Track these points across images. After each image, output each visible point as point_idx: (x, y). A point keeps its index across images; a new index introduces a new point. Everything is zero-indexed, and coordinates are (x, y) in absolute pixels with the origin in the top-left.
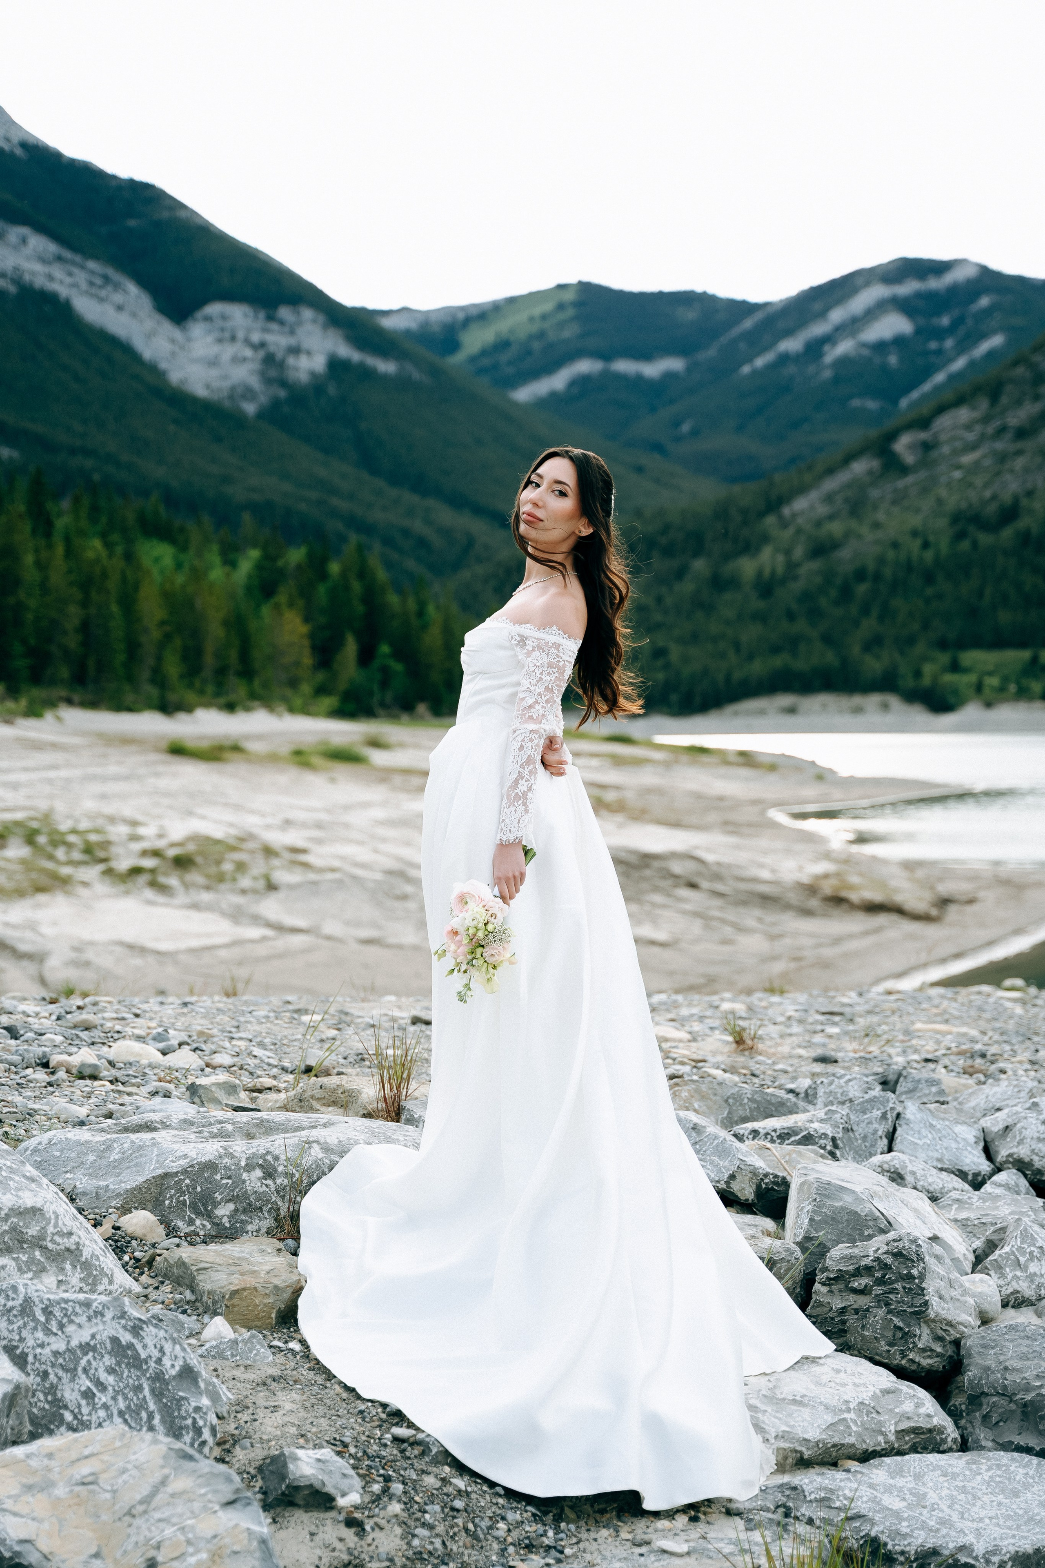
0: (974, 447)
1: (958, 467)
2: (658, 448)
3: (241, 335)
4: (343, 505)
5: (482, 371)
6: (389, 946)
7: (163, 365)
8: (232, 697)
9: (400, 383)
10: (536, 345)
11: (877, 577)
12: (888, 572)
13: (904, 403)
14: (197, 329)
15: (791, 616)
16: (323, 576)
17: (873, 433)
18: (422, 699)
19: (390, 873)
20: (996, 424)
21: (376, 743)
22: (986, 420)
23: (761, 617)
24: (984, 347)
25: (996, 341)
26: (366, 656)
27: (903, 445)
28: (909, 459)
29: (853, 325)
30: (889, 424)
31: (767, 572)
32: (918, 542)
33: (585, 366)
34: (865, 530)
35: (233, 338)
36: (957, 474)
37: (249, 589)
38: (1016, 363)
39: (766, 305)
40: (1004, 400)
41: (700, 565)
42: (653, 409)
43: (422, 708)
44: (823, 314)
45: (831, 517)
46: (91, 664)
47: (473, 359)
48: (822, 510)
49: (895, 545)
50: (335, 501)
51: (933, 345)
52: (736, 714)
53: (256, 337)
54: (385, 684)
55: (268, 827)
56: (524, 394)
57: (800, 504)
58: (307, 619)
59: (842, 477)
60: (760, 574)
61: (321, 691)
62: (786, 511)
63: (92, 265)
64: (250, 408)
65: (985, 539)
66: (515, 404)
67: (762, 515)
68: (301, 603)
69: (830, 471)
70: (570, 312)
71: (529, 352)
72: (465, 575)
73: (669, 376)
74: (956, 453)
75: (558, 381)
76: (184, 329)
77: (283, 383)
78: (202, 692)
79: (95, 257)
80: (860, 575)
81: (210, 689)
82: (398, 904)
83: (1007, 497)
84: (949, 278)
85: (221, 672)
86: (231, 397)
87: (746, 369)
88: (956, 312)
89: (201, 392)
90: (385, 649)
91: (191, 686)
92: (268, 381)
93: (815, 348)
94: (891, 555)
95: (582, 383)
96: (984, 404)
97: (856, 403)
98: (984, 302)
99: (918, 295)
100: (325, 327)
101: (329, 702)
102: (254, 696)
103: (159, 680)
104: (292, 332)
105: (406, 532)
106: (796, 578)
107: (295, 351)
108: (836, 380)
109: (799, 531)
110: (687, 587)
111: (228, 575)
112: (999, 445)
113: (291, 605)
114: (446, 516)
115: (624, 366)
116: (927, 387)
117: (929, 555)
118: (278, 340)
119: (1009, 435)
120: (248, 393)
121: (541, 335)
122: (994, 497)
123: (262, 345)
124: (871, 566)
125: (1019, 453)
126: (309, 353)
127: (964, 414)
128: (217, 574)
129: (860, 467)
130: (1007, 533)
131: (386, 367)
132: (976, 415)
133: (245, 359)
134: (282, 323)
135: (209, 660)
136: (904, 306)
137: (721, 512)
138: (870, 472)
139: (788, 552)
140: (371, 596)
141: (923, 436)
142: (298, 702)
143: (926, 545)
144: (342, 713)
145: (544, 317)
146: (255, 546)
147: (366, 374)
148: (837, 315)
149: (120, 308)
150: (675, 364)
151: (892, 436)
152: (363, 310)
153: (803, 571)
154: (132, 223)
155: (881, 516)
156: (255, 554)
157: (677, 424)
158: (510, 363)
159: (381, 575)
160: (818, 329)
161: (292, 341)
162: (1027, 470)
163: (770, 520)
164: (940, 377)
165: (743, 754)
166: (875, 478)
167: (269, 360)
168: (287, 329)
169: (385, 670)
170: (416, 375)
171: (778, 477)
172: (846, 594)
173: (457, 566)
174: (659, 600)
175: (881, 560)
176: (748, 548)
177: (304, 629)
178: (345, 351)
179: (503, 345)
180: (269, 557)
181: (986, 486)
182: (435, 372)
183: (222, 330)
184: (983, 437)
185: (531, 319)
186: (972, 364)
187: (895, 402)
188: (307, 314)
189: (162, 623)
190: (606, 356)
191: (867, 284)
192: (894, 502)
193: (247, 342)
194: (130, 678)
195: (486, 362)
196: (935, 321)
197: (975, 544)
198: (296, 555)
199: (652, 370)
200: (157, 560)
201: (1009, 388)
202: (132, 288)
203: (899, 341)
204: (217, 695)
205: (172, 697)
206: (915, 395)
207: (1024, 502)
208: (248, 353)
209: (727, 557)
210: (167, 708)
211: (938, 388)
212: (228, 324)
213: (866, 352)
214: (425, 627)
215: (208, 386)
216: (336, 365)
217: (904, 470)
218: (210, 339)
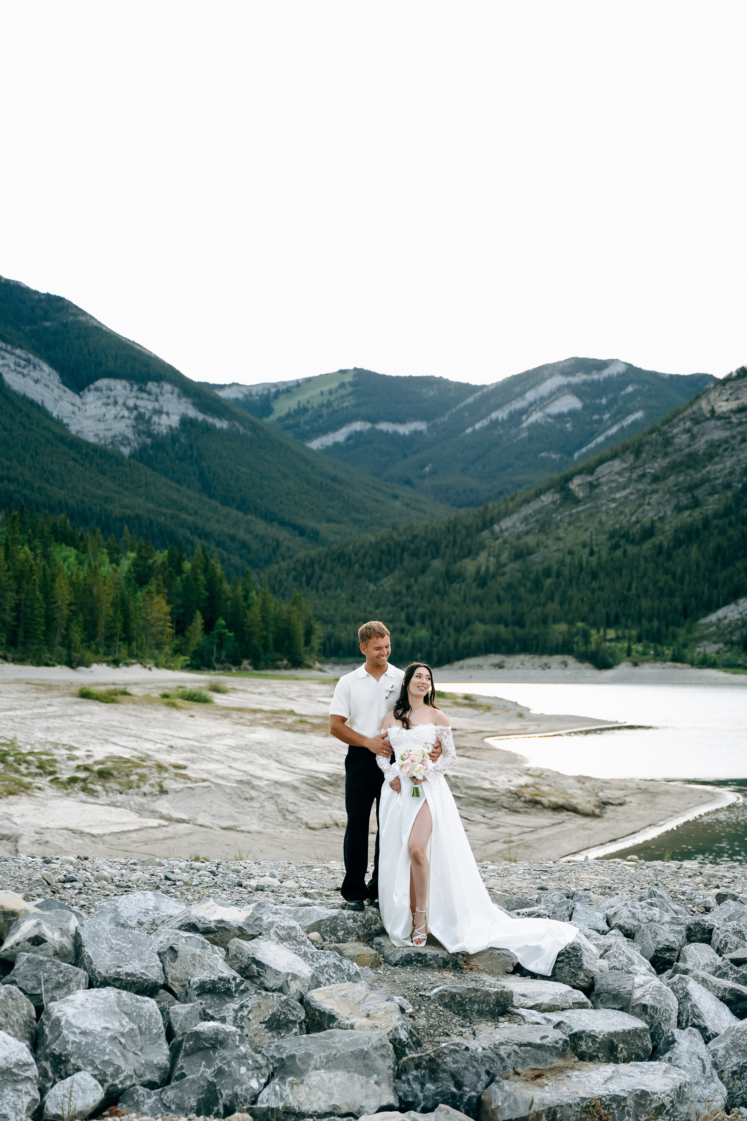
0: (624, 488)
1: (614, 500)
2: (408, 482)
3: (120, 401)
4: (190, 519)
5: (288, 428)
6: (242, 831)
7: (65, 421)
8: (117, 655)
9: (231, 435)
10: (325, 411)
11: (559, 575)
12: (566, 571)
13: (576, 455)
14: (90, 396)
15: (500, 600)
16: (180, 571)
17: (556, 476)
18: (247, 657)
19: (241, 782)
20: (639, 471)
21: (216, 689)
22: (632, 469)
23: (478, 600)
24: (631, 419)
25: (639, 415)
26: (209, 627)
27: (575, 484)
28: (581, 495)
29: (542, 402)
30: (567, 471)
31: (483, 568)
32: (587, 550)
33: (358, 426)
34: (550, 542)
35: (116, 403)
36: (613, 505)
37: (128, 580)
38: (651, 432)
39: (483, 387)
40: (644, 455)
41: (437, 564)
42: (405, 456)
43: (246, 663)
44: (521, 395)
45: (527, 533)
46: (21, 632)
47: (281, 420)
48: (522, 528)
49: (570, 553)
50: (184, 516)
51: (596, 417)
52: (462, 668)
53: (131, 403)
54: (220, 646)
55: (158, 751)
56: (315, 444)
57: (506, 523)
58: (168, 602)
59: (535, 505)
60: (478, 572)
61: (178, 651)
62: (496, 528)
63: (18, 351)
64: (126, 451)
65: (632, 550)
66: (310, 451)
67: (480, 530)
68: (166, 590)
69: (527, 501)
70: (349, 389)
71: (321, 416)
72: (274, 568)
73: (416, 433)
74: (611, 490)
75: (340, 436)
76: (81, 397)
77: (149, 434)
78: (97, 652)
79: (21, 347)
80: (547, 573)
81: (101, 650)
82: (249, 804)
83: (646, 521)
84: (606, 373)
85: (110, 638)
86: (112, 443)
87: (469, 430)
88: (611, 396)
89: (92, 440)
90: (222, 622)
91: (89, 647)
92: (139, 433)
93: (516, 417)
94: (568, 559)
95: (356, 437)
96: (631, 458)
97: (544, 454)
98: (630, 389)
99: (585, 383)
100: (179, 396)
101: (183, 659)
102: (131, 655)
103: (67, 643)
104: (157, 400)
105: (233, 538)
106: (503, 574)
107: (159, 412)
108: (530, 439)
109: (505, 542)
110: (428, 579)
111: (115, 570)
112: (640, 487)
113: (158, 593)
114: (261, 527)
115: (384, 426)
116: (592, 445)
117: (594, 559)
118: (146, 405)
119: (648, 480)
120: (125, 440)
121: (329, 404)
122: (637, 522)
123: (136, 407)
124: (555, 567)
125: (655, 491)
126: (168, 414)
127: (617, 465)
128: (107, 569)
129: (546, 499)
130: (647, 545)
131: (222, 424)
132: (625, 465)
133: (123, 417)
134: (150, 393)
135: (101, 629)
136: (575, 390)
137: (452, 528)
138: (554, 503)
139: (497, 556)
140: (212, 585)
141: (590, 479)
142: (162, 659)
143: (592, 553)
144: (193, 667)
145: (330, 392)
146: (132, 551)
147: (208, 429)
148: (530, 396)
149: (37, 381)
150: (421, 426)
151: (568, 479)
152: (206, 384)
153: (507, 569)
154: (47, 324)
155: (561, 533)
156: (133, 555)
157: (423, 467)
158: (306, 423)
159: (219, 570)
160: (518, 405)
161: (157, 406)
162: (659, 503)
163: (485, 533)
164: (601, 439)
165: (467, 697)
166: (557, 507)
167: (140, 417)
168: (153, 398)
169: (220, 636)
170: (241, 430)
171: (490, 505)
172: (537, 584)
173: (268, 562)
174: (409, 587)
175: (562, 563)
176: (470, 553)
177: (167, 609)
178: (192, 413)
179: (302, 410)
180: (142, 558)
181: (632, 515)
182: (254, 428)
183: (109, 397)
184: (630, 480)
185: (322, 393)
186: (622, 430)
187: (571, 454)
188: (167, 387)
189: (70, 605)
190: (374, 421)
191: (551, 376)
192: (570, 524)
193: (124, 404)
194: (47, 643)
195: (291, 422)
196: (598, 401)
197: (625, 552)
198: (160, 556)
199: (404, 429)
200: (65, 559)
201: (647, 447)
202: (46, 367)
203: (572, 414)
204: (106, 654)
205: (76, 655)
206: (584, 450)
207: (658, 525)
208: (126, 413)
209: (455, 559)
210: (72, 663)
211: (599, 446)
212: (112, 393)
213: (549, 420)
214: (249, 607)
215: (97, 435)
216: (186, 422)
217: (577, 502)
218: (99, 403)
